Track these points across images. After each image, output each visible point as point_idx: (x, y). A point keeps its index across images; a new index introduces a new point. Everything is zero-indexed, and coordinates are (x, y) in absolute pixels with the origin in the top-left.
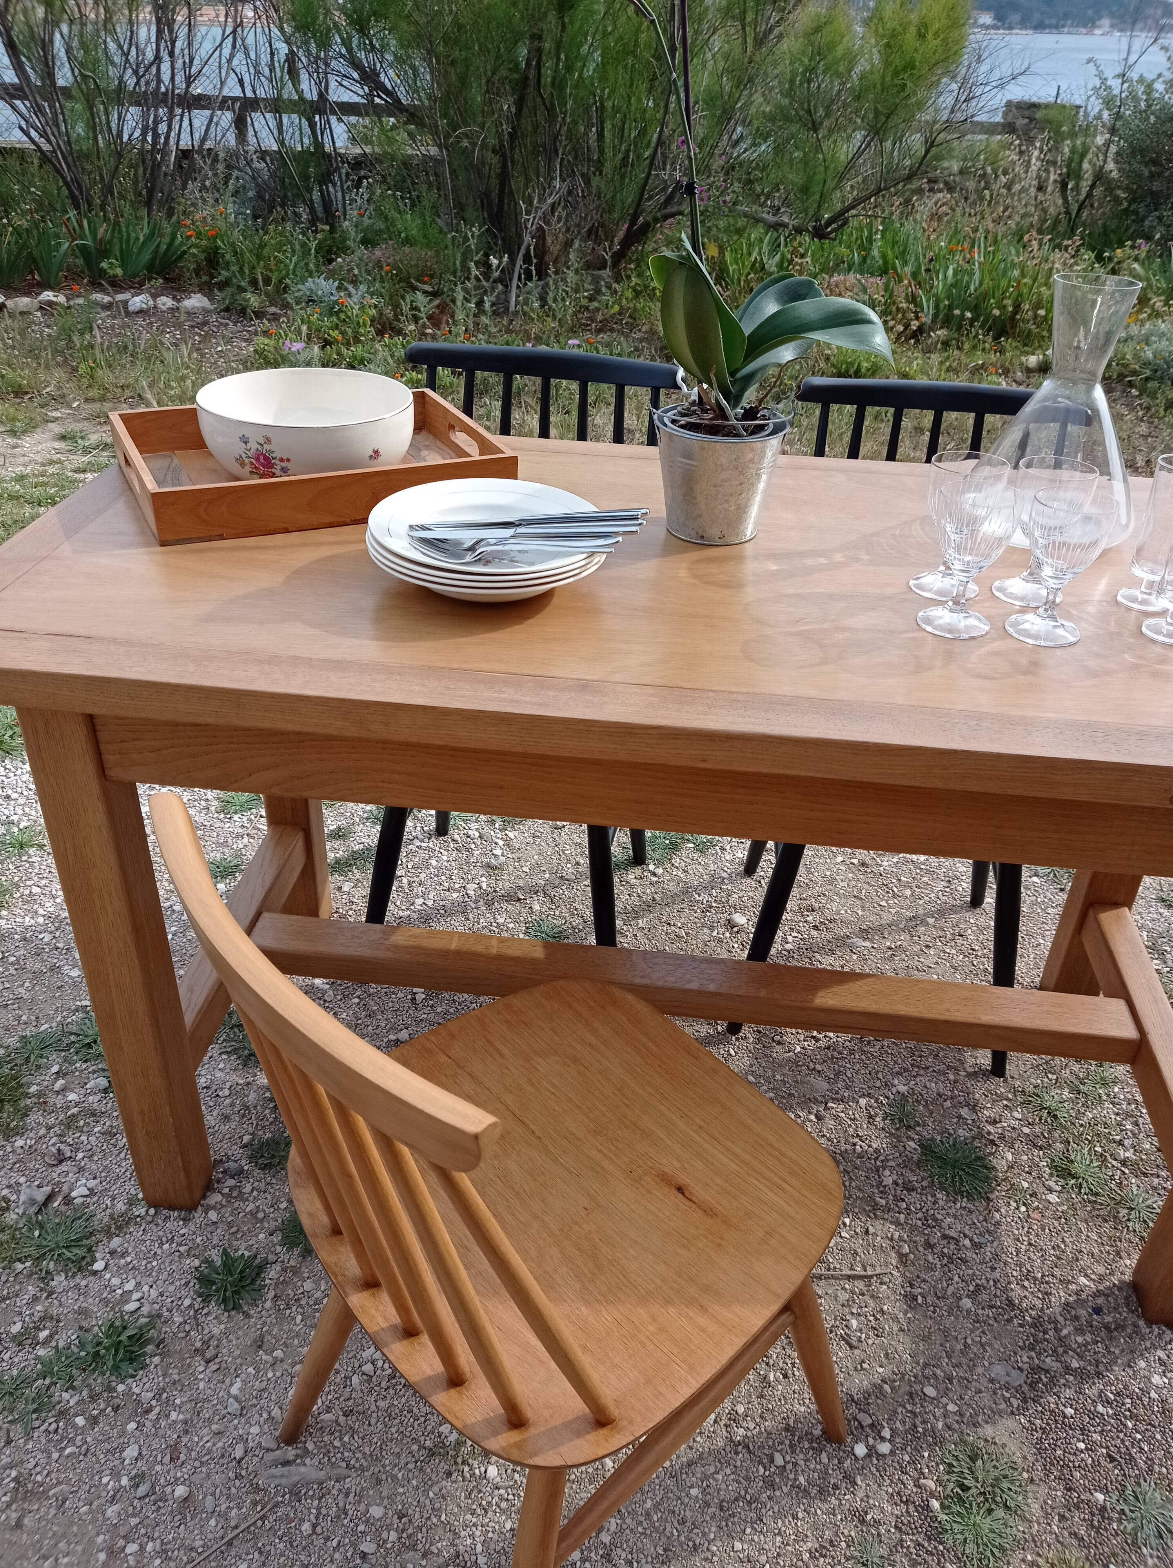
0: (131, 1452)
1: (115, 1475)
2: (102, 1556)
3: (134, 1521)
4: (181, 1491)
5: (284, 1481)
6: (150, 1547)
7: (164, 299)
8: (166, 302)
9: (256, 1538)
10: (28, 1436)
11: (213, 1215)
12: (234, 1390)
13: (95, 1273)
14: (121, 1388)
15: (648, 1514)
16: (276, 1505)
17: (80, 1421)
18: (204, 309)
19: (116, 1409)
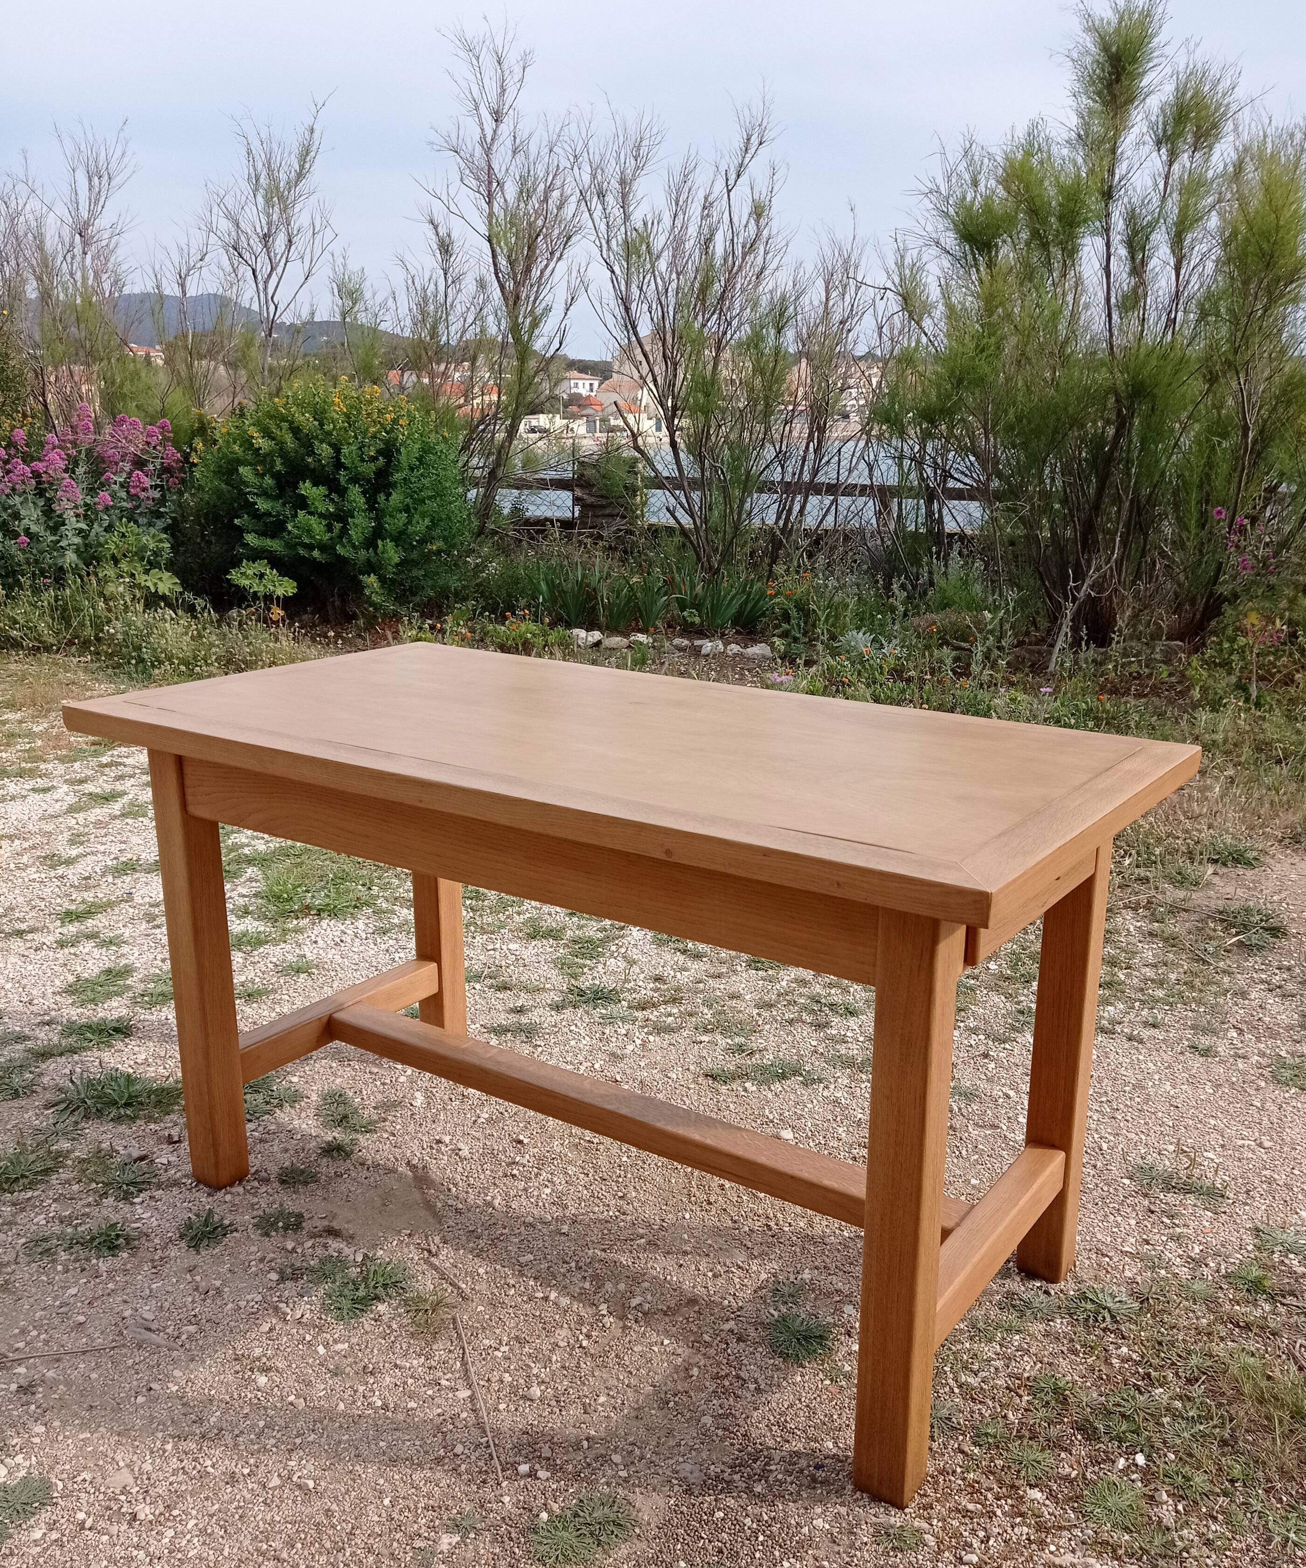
0: (73, 1291)
1: (55, 1298)
2: (17, 1331)
3: (46, 1322)
4: (81, 1319)
5: (138, 1336)
6: (42, 1337)
7: (733, 646)
8: (734, 648)
9: (100, 1357)
10: (29, 1264)
11: (228, 1197)
12: (154, 1286)
13: (132, 1204)
14: (94, 1261)
15: (340, 1442)
16: (124, 1346)
17: (60, 1268)
18: (764, 656)
19: (83, 1270)
